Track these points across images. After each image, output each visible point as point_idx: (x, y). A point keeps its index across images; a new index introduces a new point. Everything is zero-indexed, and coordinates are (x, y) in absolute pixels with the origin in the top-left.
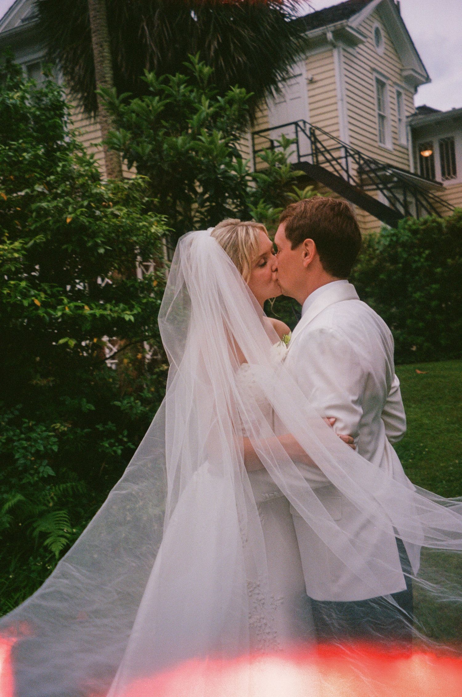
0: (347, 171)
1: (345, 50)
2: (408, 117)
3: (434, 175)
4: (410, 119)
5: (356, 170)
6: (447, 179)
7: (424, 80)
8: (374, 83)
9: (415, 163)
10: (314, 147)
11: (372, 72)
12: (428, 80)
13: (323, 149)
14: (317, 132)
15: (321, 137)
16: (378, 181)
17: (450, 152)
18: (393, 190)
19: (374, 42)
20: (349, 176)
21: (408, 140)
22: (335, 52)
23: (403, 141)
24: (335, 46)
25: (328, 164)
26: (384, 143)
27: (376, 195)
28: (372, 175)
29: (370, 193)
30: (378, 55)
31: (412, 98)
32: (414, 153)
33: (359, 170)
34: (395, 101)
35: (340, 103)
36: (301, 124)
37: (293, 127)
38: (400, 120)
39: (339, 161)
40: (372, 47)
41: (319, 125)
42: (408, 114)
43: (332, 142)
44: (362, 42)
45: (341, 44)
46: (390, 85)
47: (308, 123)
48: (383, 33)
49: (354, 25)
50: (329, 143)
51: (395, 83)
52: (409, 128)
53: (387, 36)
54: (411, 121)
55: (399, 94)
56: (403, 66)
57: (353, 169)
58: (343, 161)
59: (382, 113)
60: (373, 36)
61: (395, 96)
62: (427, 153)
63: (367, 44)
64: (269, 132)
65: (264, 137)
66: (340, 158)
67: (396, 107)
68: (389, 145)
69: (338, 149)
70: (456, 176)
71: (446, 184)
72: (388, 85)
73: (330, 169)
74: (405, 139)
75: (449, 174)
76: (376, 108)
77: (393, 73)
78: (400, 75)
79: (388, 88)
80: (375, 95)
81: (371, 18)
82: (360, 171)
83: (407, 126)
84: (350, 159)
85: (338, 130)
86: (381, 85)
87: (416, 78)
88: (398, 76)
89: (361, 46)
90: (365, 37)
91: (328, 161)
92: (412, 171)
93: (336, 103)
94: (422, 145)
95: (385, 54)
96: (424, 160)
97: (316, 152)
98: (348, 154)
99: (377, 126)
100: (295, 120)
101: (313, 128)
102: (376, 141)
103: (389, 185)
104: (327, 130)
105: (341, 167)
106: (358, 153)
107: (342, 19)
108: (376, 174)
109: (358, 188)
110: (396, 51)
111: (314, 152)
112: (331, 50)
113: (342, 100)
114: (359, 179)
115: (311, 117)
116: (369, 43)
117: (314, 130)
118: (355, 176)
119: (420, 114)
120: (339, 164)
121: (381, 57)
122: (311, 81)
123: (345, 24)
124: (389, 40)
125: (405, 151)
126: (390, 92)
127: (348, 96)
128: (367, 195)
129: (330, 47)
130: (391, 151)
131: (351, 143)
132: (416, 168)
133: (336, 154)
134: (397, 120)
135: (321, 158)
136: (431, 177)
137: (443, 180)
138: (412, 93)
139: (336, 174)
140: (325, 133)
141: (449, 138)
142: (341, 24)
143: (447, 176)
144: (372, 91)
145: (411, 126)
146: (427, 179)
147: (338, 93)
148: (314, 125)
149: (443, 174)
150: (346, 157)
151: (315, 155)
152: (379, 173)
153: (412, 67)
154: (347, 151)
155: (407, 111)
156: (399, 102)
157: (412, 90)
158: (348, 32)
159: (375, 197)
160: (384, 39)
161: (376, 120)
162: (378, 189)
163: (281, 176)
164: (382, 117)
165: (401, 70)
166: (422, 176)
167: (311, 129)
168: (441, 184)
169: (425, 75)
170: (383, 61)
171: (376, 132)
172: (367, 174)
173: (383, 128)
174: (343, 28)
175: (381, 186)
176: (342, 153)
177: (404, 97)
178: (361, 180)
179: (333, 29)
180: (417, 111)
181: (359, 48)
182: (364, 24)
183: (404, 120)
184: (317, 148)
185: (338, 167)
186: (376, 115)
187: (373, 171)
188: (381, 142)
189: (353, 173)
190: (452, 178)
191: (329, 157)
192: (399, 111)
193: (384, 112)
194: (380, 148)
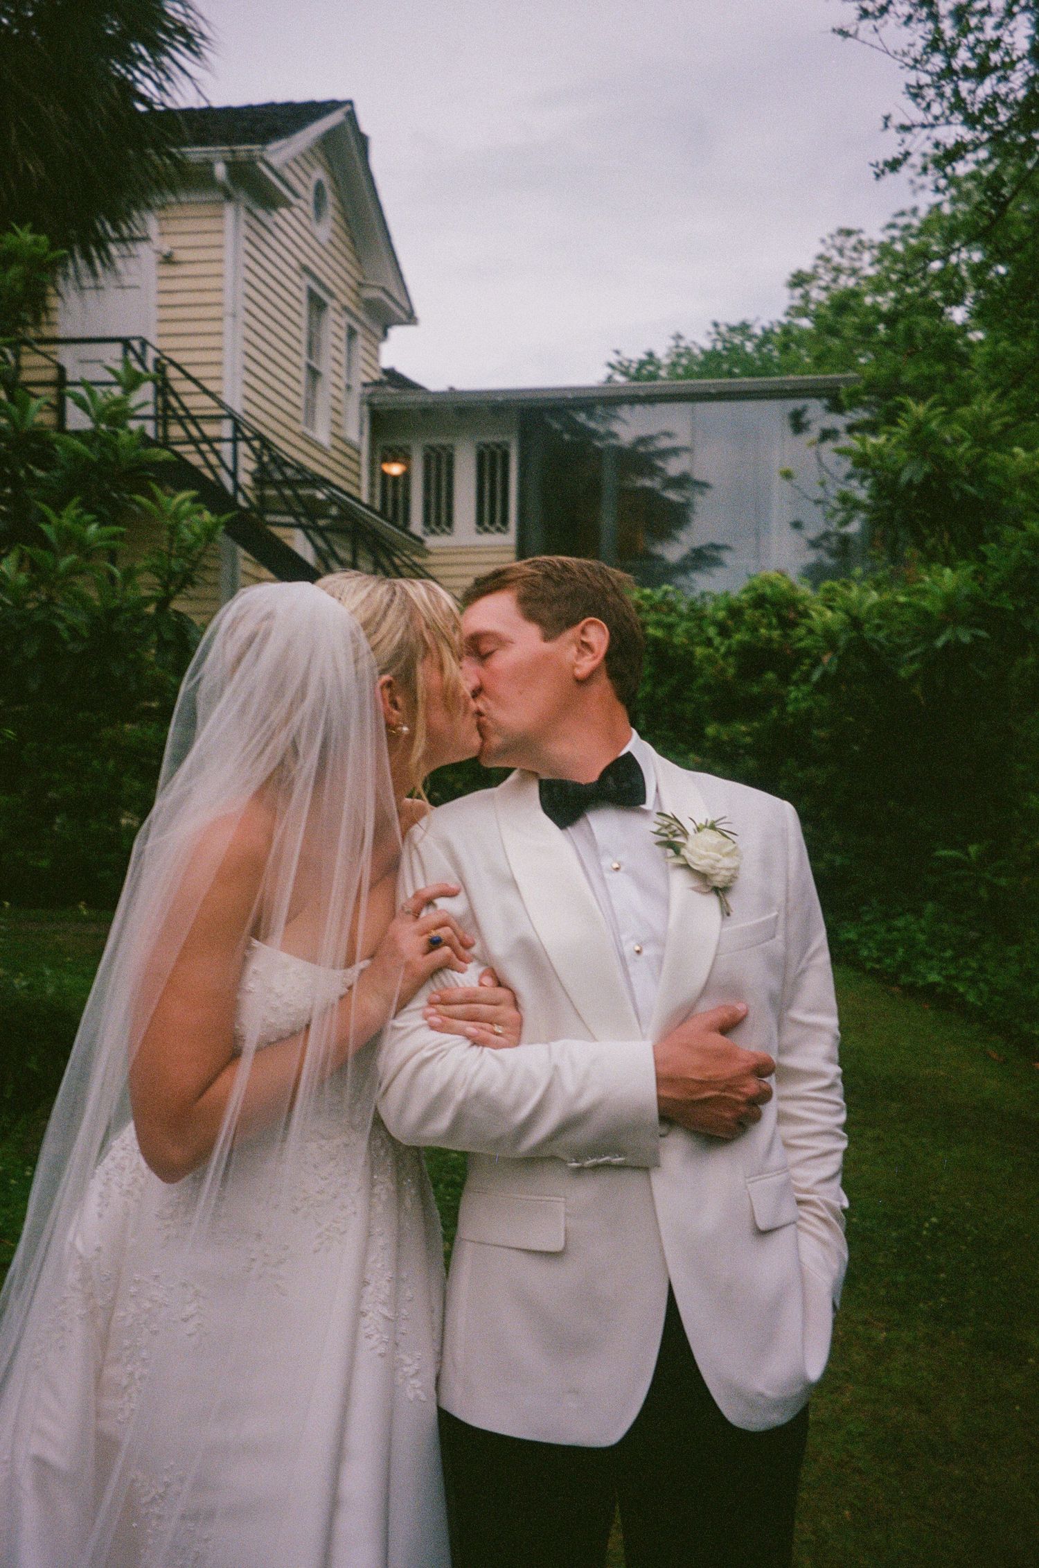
0: (233, 475)
1: (249, 211)
2: (365, 385)
3: (407, 520)
4: (369, 390)
5: (252, 474)
6: (433, 532)
7: (403, 316)
8: (303, 296)
9: (372, 485)
10: (160, 403)
11: (301, 272)
12: (410, 318)
13: (181, 413)
14: (172, 372)
15: (181, 386)
16: (300, 510)
17: (444, 477)
18: (329, 535)
19: (310, 210)
20: (237, 487)
21: (361, 433)
22: (229, 211)
23: (352, 433)
24: (229, 197)
25: (191, 448)
26: (313, 427)
27: (291, 537)
28: (288, 492)
29: (279, 532)
30: (317, 240)
31: (377, 349)
32: (372, 462)
33: (258, 475)
34: (343, 346)
35: (228, 320)
36: (136, 344)
37: (117, 349)
38: (349, 387)
39: (217, 446)
40: (306, 221)
41: (178, 357)
42: (366, 379)
43: (207, 401)
44: (288, 205)
45: (242, 196)
46: (335, 310)
47: (153, 347)
48: (330, 197)
49: (275, 160)
50: (198, 403)
51: (345, 308)
52: (366, 408)
53: (338, 205)
54: (371, 395)
55: (352, 333)
56: (364, 277)
57: (246, 471)
58: (226, 449)
59: (313, 364)
60: (310, 196)
61: (343, 334)
62: (395, 469)
63: (296, 211)
64: (60, 348)
65: (44, 355)
66: (220, 440)
67: (343, 360)
68: (323, 435)
69: (216, 419)
70: (452, 531)
71: (432, 542)
72: (329, 308)
73: (195, 460)
74: (355, 430)
75: (438, 524)
76: (303, 349)
77: (343, 286)
78: (358, 295)
79: (331, 314)
80: (303, 323)
81: (310, 157)
82: (261, 479)
83: (362, 403)
84: (243, 447)
85: (219, 378)
86: (317, 305)
87: (387, 308)
88: (353, 296)
89: (283, 211)
90: (297, 195)
91: (191, 440)
92: (365, 498)
93: (220, 319)
94: (390, 450)
95: (331, 242)
96: (390, 483)
97: (164, 415)
98: (239, 435)
99: (301, 390)
100: (124, 333)
101: (165, 362)
102: (297, 420)
103: (322, 523)
104: (194, 372)
105: (221, 460)
106: (260, 437)
107: (252, 142)
108: (295, 491)
109: (254, 515)
110: (353, 242)
111: (160, 413)
112: (221, 202)
113: (234, 316)
114: (257, 497)
115: (160, 336)
116: (301, 209)
117: (164, 367)
118: (250, 488)
119: (389, 383)
120: (217, 453)
121: (323, 247)
122: (168, 260)
123: (257, 153)
124: (339, 212)
125: (355, 456)
126: (334, 325)
127: (247, 310)
128: (272, 535)
129: (219, 196)
130: (327, 450)
131: (246, 412)
132: (372, 496)
133: (210, 430)
134: (342, 385)
135: (176, 431)
136: (401, 522)
137: (425, 533)
138: (376, 336)
139: (207, 473)
140: (189, 377)
141: (443, 448)
142: (249, 151)
143: (433, 526)
144: (299, 314)
145: (370, 405)
146: (393, 521)
147: (227, 298)
148: (167, 354)
149: (427, 521)
150: (234, 441)
151: (160, 421)
152: (303, 492)
153: (381, 284)
154: (236, 428)
155: (365, 372)
156: (349, 351)
157: (379, 332)
158: (260, 171)
159: (288, 542)
160: (330, 211)
161: (302, 375)
162: (299, 526)
163: (116, 453)
164: (314, 374)
165: (360, 285)
166: (382, 515)
167: (157, 361)
168: (421, 541)
169: (407, 308)
170: (325, 255)
171: (300, 402)
172: (278, 489)
173: (314, 396)
174: (252, 162)
175: (303, 520)
176: (226, 429)
177: (360, 341)
178: (262, 498)
179: (229, 157)
180: (385, 378)
181: (280, 214)
182: (294, 166)
183: (358, 389)
184: (167, 406)
185: (213, 459)
186: (303, 365)
187: (288, 482)
188: (306, 424)
189: (245, 479)
190: (443, 531)
191: (194, 432)
192: (349, 368)
193: (317, 363)
194: (304, 437)
